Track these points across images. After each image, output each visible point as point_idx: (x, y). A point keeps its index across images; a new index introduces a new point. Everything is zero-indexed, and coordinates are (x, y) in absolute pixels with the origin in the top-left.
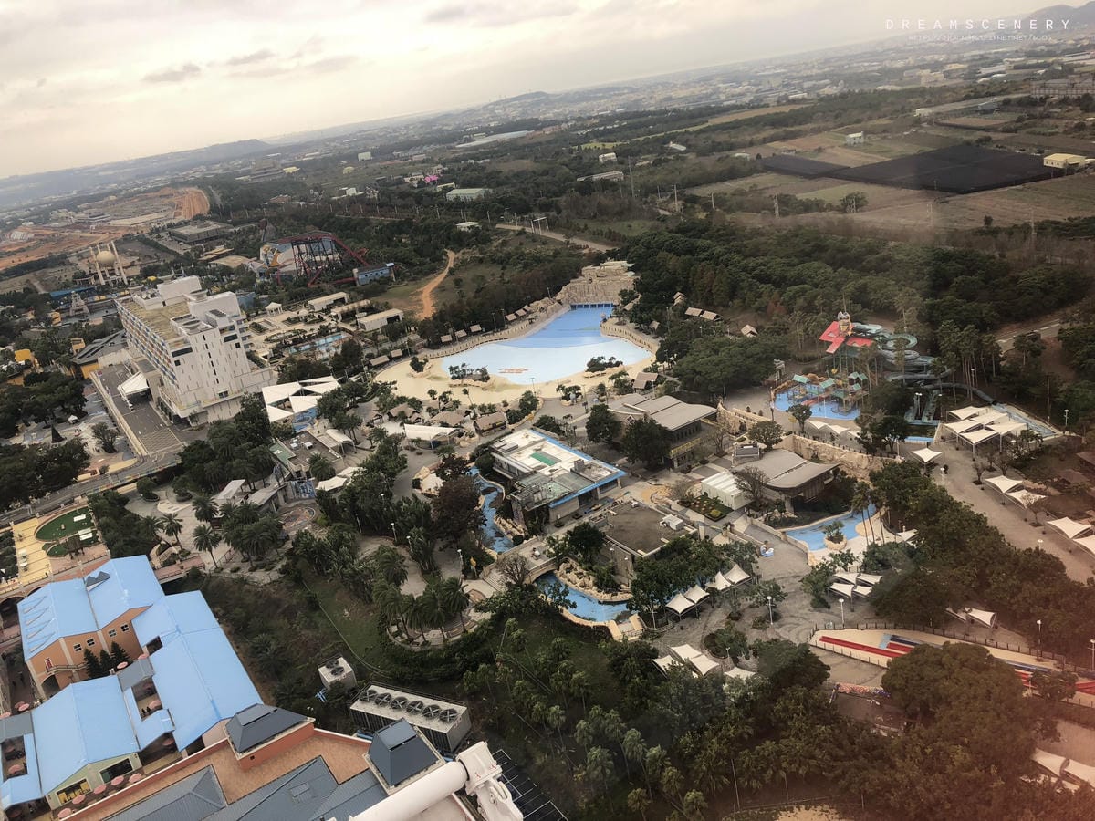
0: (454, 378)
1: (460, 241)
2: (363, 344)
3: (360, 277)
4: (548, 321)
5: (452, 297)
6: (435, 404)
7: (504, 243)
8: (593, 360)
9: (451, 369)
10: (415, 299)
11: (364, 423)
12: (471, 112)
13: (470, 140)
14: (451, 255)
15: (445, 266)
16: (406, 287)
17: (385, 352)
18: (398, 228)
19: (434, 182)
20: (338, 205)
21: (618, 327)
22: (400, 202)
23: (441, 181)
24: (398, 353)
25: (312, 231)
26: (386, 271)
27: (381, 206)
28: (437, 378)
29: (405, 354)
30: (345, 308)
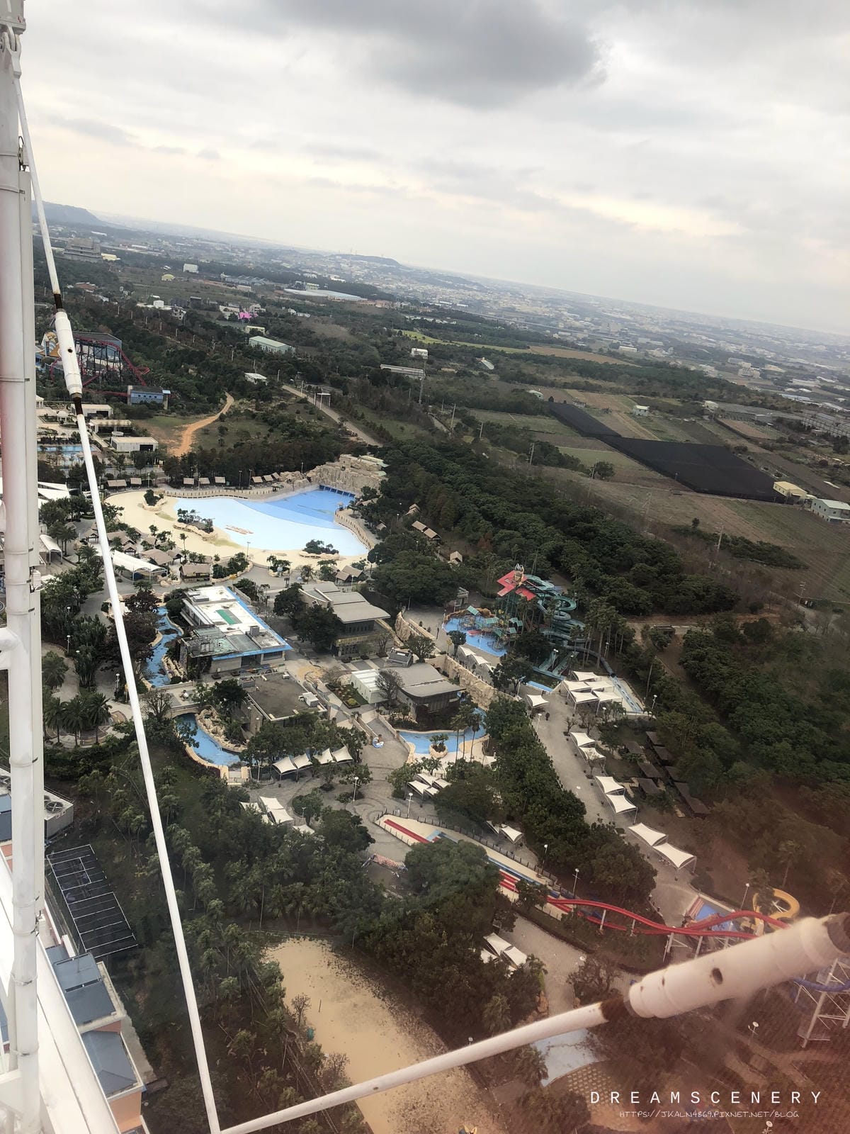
0: (180, 521)
1: (242, 390)
2: (107, 462)
3: (133, 395)
4: (292, 494)
5: (211, 443)
6: (151, 539)
7: (282, 407)
8: (312, 541)
9: (180, 512)
10: (177, 433)
11: (79, 538)
12: (316, 256)
13: (301, 287)
14: (230, 401)
15: (220, 410)
16: (173, 419)
17: (125, 477)
18: (190, 358)
19: (246, 320)
20: (140, 313)
21: (350, 519)
22: (202, 331)
23: (253, 322)
24: (138, 481)
25: (106, 335)
26: (160, 397)
27: (182, 329)
28: (167, 517)
29: (144, 484)
30: (104, 422)
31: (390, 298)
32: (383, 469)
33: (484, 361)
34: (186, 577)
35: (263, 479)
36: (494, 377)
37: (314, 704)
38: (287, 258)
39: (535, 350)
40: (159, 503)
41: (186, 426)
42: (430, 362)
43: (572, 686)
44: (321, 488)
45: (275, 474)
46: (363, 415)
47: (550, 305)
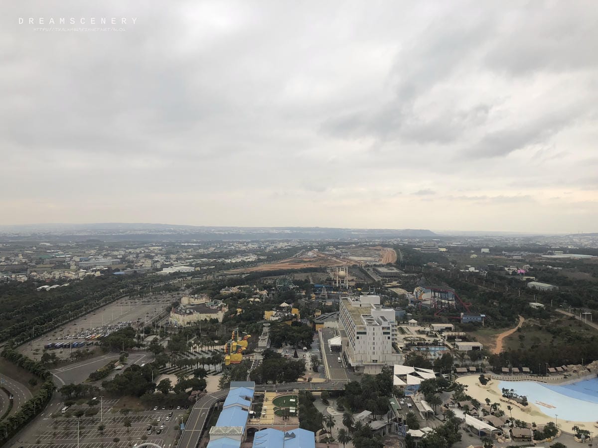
0: (504, 396)
1: (529, 313)
2: (455, 357)
3: (464, 318)
4: (578, 380)
5: (515, 346)
6: (488, 408)
9: (504, 390)
10: (492, 339)
11: (443, 404)
12: (558, 237)
15: (516, 325)
17: (466, 366)
18: (493, 296)
19: (522, 274)
20: (463, 275)
22: (498, 281)
23: (527, 274)
24: (473, 369)
25: (445, 286)
26: (479, 319)
27: (486, 281)
28: (494, 392)
29: (478, 371)
30: (450, 333)
34: (515, 437)
35: (556, 369)
38: (539, 240)
40: (489, 383)
41: (498, 335)
45: (564, 367)
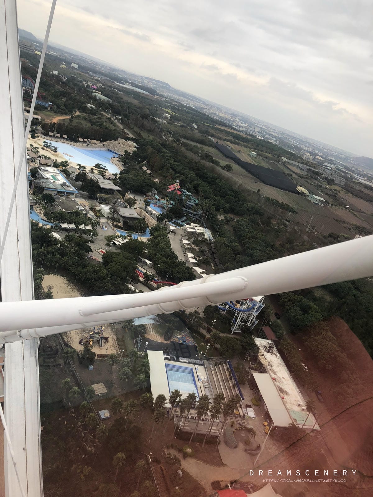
0: (44, 146)
1: (84, 109)
7: (99, 118)
8: (98, 164)
9: (45, 142)
10: (51, 118)
13: (123, 84)
14: (78, 113)
15: (72, 115)
16: (51, 113)
19: (94, 88)
21: (117, 161)
26: (47, 105)
28: (37, 142)
31: (162, 96)
32: (136, 147)
33: (194, 125)
34: (41, 164)
35: (83, 140)
36: (196, 131)
37: (82, 210)
38: (120, 73)
39: (218, 126)
40: (37, 139)
41: (56, 117)
42: (170, 120)
43: (187, 226)
44: (109, 150)
45: (89, 140)
46: (133, 127)
47: (232, 116)
